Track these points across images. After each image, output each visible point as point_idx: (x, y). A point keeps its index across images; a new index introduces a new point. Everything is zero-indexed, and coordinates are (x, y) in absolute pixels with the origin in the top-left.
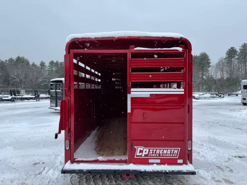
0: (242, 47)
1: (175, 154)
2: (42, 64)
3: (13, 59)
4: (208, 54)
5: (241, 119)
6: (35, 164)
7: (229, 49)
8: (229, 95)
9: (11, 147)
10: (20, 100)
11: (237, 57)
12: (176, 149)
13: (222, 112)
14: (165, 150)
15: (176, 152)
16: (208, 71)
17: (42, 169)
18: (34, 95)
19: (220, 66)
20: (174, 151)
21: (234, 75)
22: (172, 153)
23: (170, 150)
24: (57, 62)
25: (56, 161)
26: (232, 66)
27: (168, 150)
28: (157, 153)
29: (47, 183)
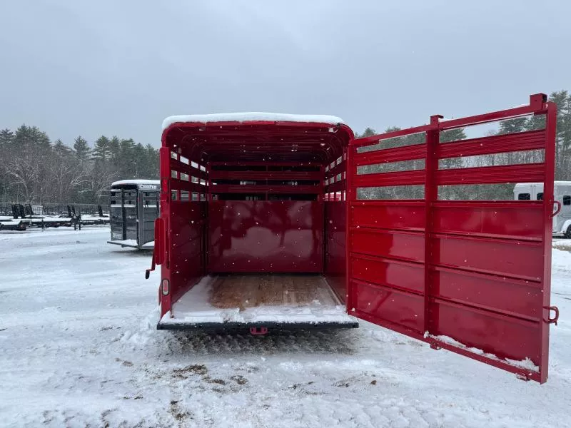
2: (81, 145)
3: (11, 131)
6: (105, 329)
10: (39, 227)
17: (119, 335)
18: (69, 217)
24: (115, 141)
29: (132, 351)
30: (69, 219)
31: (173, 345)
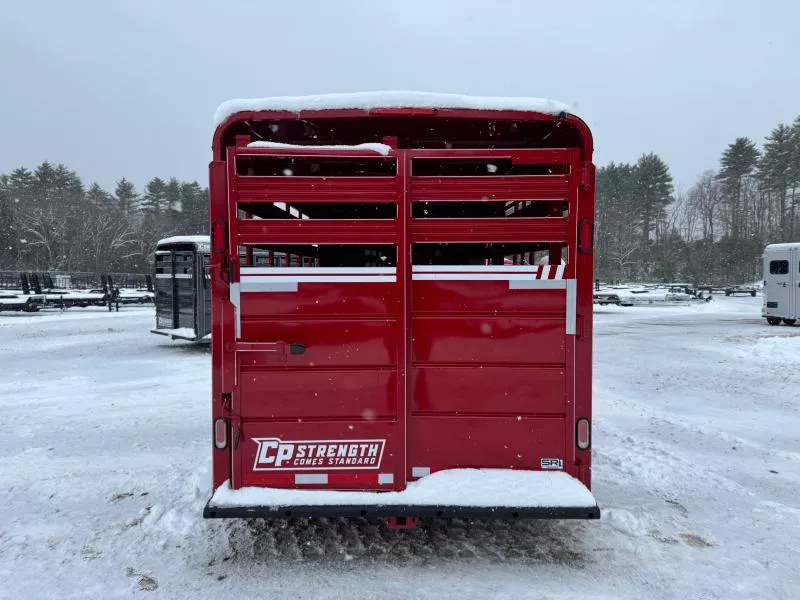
0: (772, 139)
1: (370, 458)
2: (125, 190)
3: (28, 171)
4: (664, 159)
5: (757, 365)
6: (119, 497)
7: (731, 146)
8: (728, 293)
9: (40, 449)
10: (56, 307)
11: (755, 170)
12: (374, 443)
13: (699, 345)
14: (341, 446)
15: (373, 450)
16: (664, 216)
17: (142, 511)
18: (101, 292)
19: (701, 199)
20: (367, 450)
21: (745, 227)
22: (362, 454)
23: (356, 446)
24: (174, 184)
25: (185, 489)
26: (741, 199)
27: (352, 446)
28: (318, 455)
29: (160, 549)
30: (101, 296)
31: (238, 536)
